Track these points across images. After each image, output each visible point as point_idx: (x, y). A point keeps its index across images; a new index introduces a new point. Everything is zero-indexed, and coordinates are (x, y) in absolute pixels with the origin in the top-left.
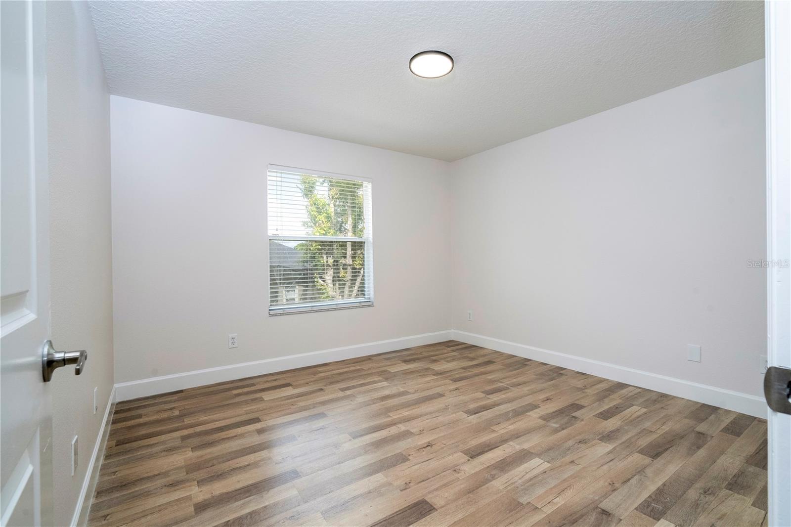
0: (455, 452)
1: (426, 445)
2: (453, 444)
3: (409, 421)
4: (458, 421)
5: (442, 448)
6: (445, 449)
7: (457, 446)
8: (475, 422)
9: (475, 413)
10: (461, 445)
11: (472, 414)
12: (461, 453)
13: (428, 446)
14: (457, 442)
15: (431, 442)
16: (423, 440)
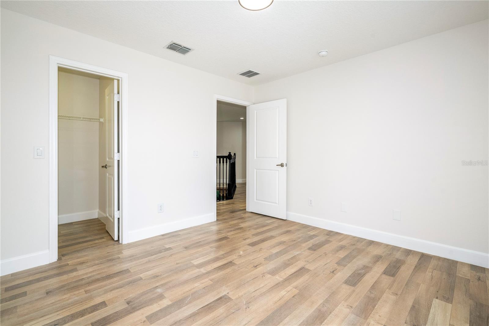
0: (240, 264)
1: (257, 266)
2: (242, 268)
3: (277, 284)
4: (237, 288)
5: (247, 266)
6: (246, 265)
7: (239, 267)
8: (224, 288)
9: (221, 298)
10: (236, 268)
11: (224, 296)
12: (237, 263)
13: (256, 266)
14: (239, 270)
15: (255, 268)
16: (260, 269)
